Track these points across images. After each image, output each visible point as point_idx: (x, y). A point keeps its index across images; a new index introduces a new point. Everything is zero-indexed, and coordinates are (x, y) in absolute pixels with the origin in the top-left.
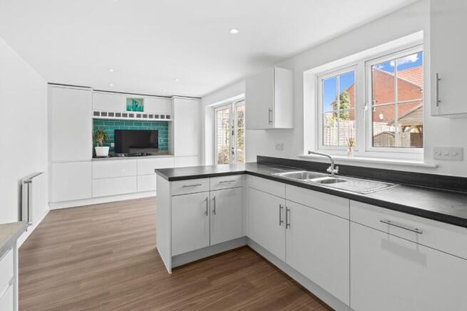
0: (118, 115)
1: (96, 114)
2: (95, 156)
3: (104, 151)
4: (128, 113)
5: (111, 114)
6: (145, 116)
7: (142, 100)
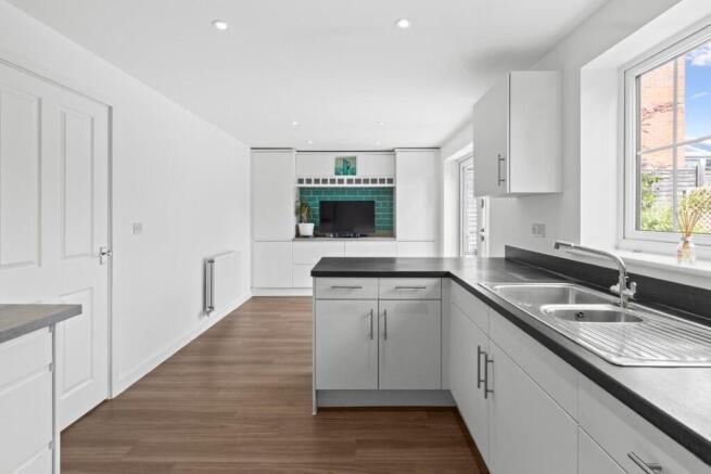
0: (325, 181)
1: (301, 181)
2: (298, 235)
3: (308, 228)
4: (337, 177)
5: (317, 181)
6: (358, 181)
7: (354, 159)
